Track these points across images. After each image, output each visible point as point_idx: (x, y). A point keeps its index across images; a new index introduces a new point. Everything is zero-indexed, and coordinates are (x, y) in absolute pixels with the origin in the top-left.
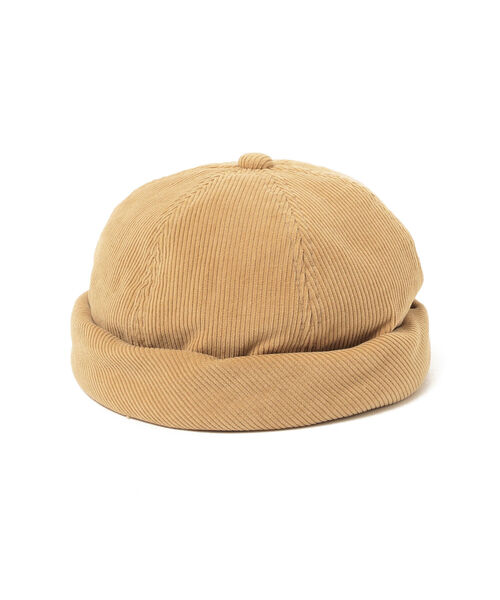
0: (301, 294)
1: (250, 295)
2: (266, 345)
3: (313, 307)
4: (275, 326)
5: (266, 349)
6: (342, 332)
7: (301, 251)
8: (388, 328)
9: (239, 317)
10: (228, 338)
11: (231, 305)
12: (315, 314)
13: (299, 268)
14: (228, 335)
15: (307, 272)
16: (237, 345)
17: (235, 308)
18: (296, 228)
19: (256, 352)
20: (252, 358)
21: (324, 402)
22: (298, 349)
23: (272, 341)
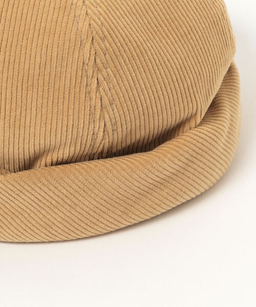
0: (93, 103)
1: (34, 104)
2: (54, 156)
3: (107, 116)
4: (64, 138)
5: (55, 160)
6: (141, 134)
7: (93, 52)
8: (193, 124)
9: (22, 129)
10: (11, 150)
11: (13, 114)
12: (108, 124)
13: (90, 73)
14: (11, 147)
15: (100, 77)
16: (21, 156)
17: (18, 117)
18: (87, 23)
19: (43, 162)
20: (39, 170)
21: (119, 213)
22: (91, 157)
23: (61, 152)
